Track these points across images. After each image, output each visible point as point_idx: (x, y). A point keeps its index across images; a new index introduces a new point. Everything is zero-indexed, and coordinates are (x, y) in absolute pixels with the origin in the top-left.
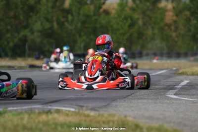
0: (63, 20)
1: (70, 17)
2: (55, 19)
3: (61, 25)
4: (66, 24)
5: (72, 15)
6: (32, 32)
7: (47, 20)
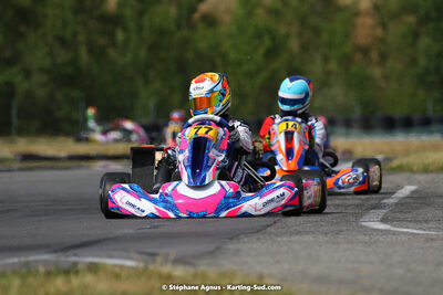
0: (102, 41)
1: (120, 36)
4: (112, 53)
5: (125, 29)
6: (27, 74)
7: (62, 41)
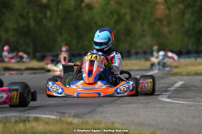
0: (40, 16)
1: (49, 14)
2: (31, 15)
3: (39, 22)
4: (44, 21)
5: (51, 11)
7: (22, 16)
